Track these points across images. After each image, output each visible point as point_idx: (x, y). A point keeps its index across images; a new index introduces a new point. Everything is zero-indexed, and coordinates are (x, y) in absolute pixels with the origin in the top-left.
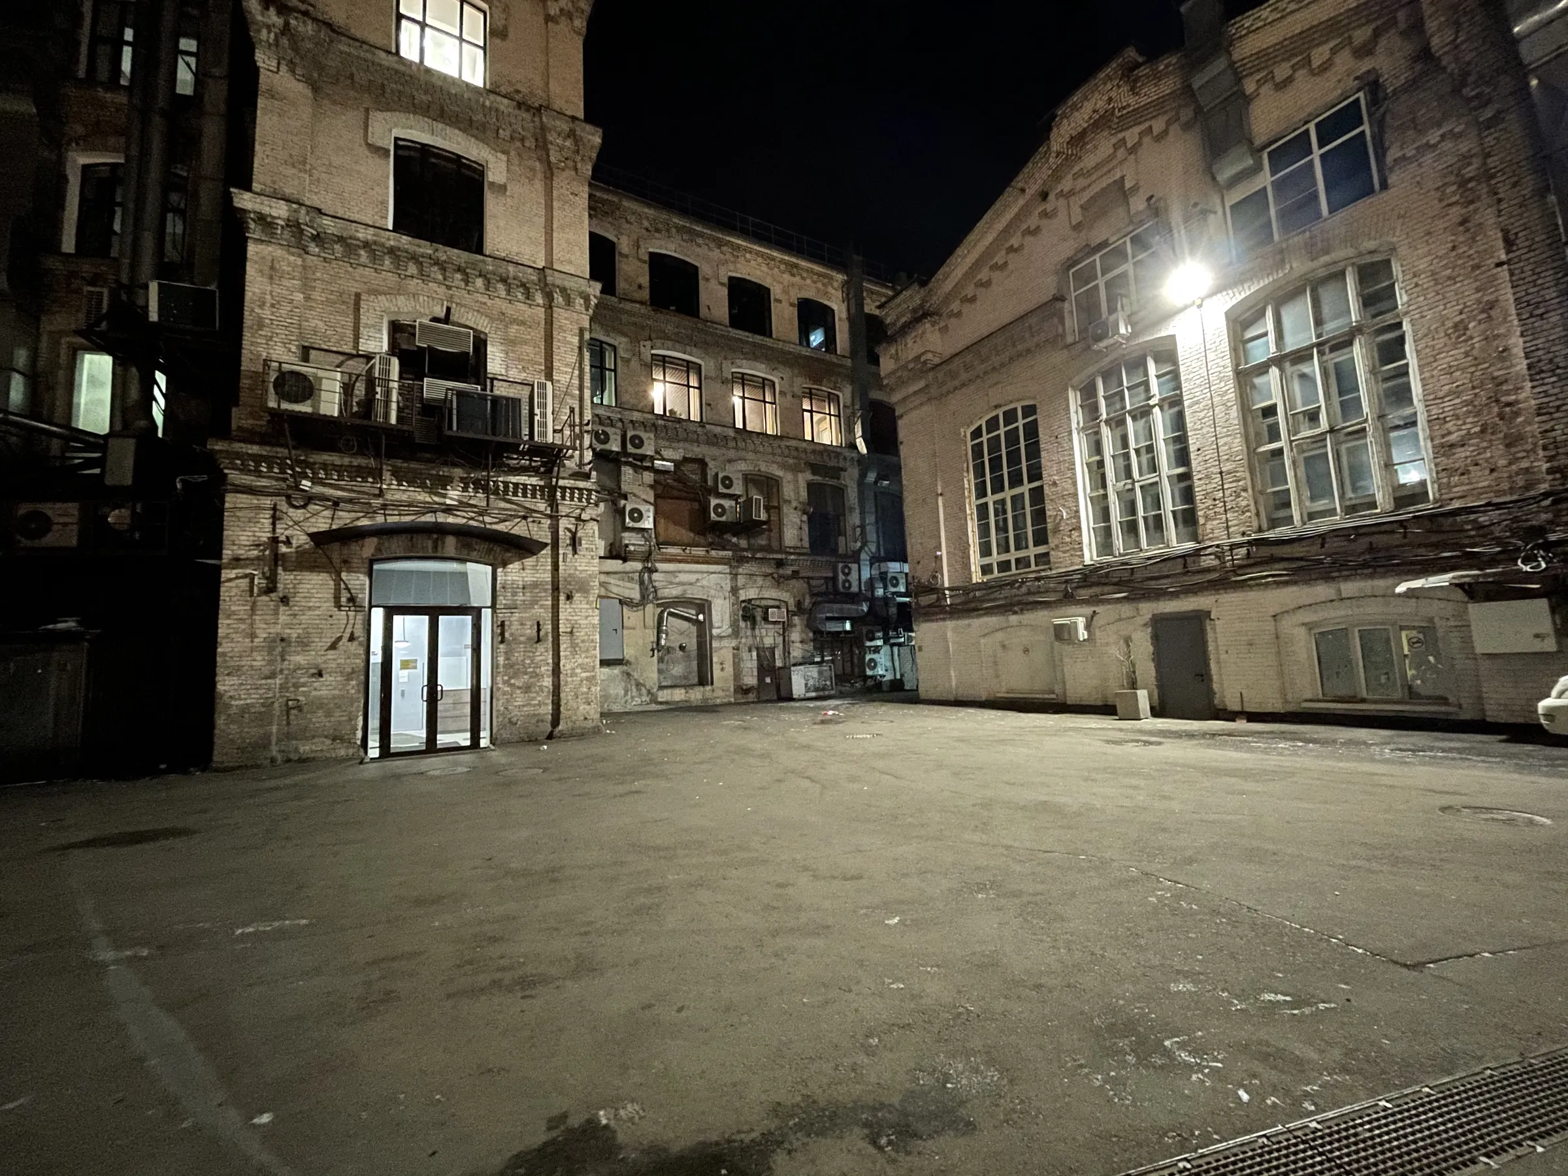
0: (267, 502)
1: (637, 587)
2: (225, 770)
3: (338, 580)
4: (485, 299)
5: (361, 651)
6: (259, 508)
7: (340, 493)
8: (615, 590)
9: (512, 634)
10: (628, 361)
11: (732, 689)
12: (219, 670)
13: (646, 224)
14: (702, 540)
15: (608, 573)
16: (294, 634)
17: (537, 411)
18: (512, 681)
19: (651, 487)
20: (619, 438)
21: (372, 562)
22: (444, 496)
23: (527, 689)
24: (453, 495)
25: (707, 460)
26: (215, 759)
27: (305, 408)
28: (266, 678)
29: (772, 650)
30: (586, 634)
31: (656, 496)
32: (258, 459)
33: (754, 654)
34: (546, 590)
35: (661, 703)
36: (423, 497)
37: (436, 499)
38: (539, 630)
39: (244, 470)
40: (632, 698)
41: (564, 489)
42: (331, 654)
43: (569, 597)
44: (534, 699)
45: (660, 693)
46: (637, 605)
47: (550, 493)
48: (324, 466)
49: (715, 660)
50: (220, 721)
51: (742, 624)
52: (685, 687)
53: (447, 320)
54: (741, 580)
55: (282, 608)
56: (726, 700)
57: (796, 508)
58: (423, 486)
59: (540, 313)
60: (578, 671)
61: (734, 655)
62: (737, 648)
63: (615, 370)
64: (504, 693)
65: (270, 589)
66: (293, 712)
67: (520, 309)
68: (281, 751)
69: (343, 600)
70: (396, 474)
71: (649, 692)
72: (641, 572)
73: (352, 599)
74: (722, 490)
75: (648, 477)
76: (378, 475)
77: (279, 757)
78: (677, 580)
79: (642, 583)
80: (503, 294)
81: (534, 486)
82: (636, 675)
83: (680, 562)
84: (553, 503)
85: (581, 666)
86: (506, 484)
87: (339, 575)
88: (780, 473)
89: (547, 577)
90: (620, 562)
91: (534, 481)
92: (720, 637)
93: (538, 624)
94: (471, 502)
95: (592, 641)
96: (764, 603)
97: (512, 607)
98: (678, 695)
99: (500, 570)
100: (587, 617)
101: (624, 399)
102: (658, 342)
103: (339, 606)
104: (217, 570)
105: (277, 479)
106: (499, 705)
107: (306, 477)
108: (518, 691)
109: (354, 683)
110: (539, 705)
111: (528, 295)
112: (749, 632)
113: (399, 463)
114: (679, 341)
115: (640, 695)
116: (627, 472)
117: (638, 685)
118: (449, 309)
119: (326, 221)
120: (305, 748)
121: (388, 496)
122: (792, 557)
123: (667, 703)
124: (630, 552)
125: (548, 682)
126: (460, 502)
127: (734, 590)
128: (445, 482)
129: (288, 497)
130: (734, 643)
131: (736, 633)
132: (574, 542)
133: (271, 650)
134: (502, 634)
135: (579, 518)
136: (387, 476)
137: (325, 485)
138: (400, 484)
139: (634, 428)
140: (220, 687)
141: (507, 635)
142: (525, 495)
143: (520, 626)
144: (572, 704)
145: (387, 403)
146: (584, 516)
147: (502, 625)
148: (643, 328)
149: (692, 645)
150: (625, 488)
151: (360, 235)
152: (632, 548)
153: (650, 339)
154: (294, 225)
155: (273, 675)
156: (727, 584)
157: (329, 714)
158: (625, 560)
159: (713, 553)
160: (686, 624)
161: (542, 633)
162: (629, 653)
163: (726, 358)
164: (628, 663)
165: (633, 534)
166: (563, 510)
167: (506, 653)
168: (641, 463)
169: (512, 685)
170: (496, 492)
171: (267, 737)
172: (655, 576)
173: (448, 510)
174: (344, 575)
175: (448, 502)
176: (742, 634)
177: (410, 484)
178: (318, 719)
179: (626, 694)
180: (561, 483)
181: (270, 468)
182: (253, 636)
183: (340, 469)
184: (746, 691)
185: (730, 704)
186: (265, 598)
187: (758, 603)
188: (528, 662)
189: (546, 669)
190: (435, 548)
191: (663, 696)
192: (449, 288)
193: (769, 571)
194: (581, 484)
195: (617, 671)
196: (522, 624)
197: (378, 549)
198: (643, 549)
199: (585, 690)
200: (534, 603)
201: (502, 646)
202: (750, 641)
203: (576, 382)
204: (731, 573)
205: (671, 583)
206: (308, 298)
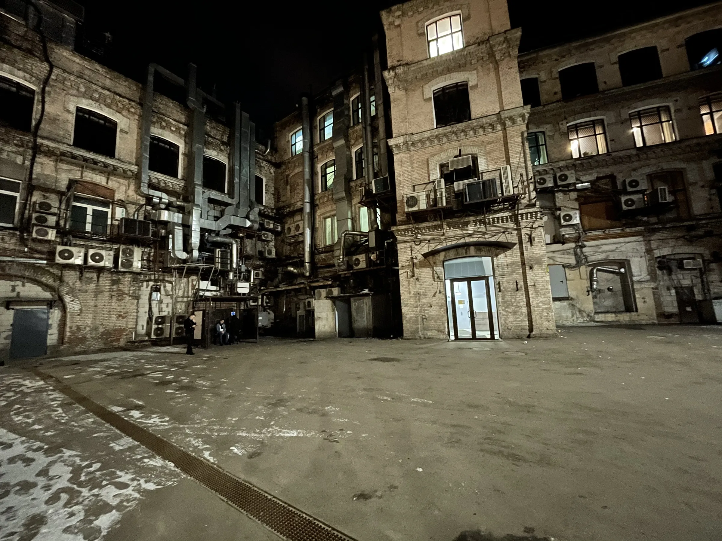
0: (408, 245)
1: (573, 257)
2: (408, 339)
3: (433, 270)
4: (474, 139)
5: (444, 297)
6: (407, 247)
7: (430, 237)
8: (559, 260)
9: (504, 288)
10: (553, 136)
11: (655, 314)
12: (402, 305)
13: (555, 57)
14: (617, 223)
15: (553, 252)
16: (421, 291)
17: (504, 181)
18: (507, 310)
19: (576, 200)
20: (552, 179)
21: (444, 262)
22: (467, 230)
23: (514, 313)
24: (471, 228)
25: (615, 174)
26: (405, 335)
27: (415, 209)
28: (415, 308)
29: (691, 289)
30: (543, 286)
31: (580, 205)
32: (405, 230)
33: (673, 292)
34: (518, 266)
35: (598, 322)
36: (459, 232)
37: (465, 232)
38: (517, 285)
39: (402, 235)
40: (577, 318)
41: (522, 215)
42: (434, 299)
43: (531, 268)
44: (518, 318)
45: (596, 316)
46: (574, 267)
47: (515, 219)
48: (424, 228)
49: (637, 296)
50: (404, 322)
51: (659, 272)
52: (615, 312)
53: (460, 155)
54: (654, 245)
55: (417, 282)
56: (651, 322)
57: (703, 187)
58: (459, 227)
59: (500, 133)
60: (540, 305)
61: (654, 293)
62: (656, 288)
63: (545, 144)
64: (504, 315)
65: (413, 276)
66: (425, 320)
67: (491, 136)
68: (423, 334)
69: (436, 278)
70: (449, 225)
71: (588, 315)
72: (574, 249)
73: (438, 277)
74: (629, 189)
75: (574, 195)
76: (441, 227)
77: (422, 336)
78: (600, 250)
79: (576, 254)
80: (482, 133)
81: (507, 217)
82: (578, 306)
83: (602, 239)
84: (517, 223)
85: (541, 302)
86: (493, 219)
87: (433, 268)
88: (683, 165)
89: (519, 259)
90: (561, 245)
91: (507, 214)
92: (640, 282)
93: (516, 282)
94: (479, 230)
95: (547, 289)
96: (677, 257)
97: (503, 275)
98: (610, 317)
99: (495, 259)
100: (542, 277)
101: (552, 157)
102: (571, 118)
103: (434, 280)
104: (398, 270)
105: (411, 236)
106: (502, 321)
107: (419, 233)
108: (510, 314)
109: (442, 309)
110: (521, 321)
111: (493, 128)
112: (666, 277)
113: (449, 220)
114: (584, 112)
115: (583, 317)
116: (559, 196)
117: (580, 311)
118: (460, 150)
119: (415, 136)
120: (430, 334)
121: (446, 235)
122: (704, 222)
123: (602, 322)
124: (566, 238)
125: (525, 310)
126: (475, 231)
127: (649, 251)
128: (467, 224)
129: (415, 242)
130: (653, 285)
131: (653, 277)
132: (531, 240)
133: (416, 297)
134: (499, 288)
135: (532, 228)
136: (445, 226)
137: (425, 235)
138: (450, 229)
139: (561, 171)
140: (403, 311)
141: (502, 288)
142: (503, 222)
143: (507, 283)
144: (539, 321)
145: (442, 198)
146: (534, 226)
147: (499, 283)
148: (560, 115)
149: (617, 286)
150: (558, 204)
151: (426, 136)
152: (567, 236)
153: (565, 119)
154: (406, 143)
155: (417, 307)
156: (642, 248)
157: (435, 321)
158: (563, 243)
159: (628, 230)
160: (611, 275)
161: (519, 286)
162: (572, 294)
163: (623, 107)
164: (572, 299)
165: (567, 229)
166: (523, 225)
167: (502, 296)
168: (567, 189)
169: (506, 311)
170: (489, 223)
171: (418, 328)
172: (584, 250)
173: (470, 235)
174: (435, 268)
175: (470, 232)
176: (660, 278)
177: (454, 227)
178: (432, 323)
179: (573, 316)
180: (520, 212)
181: (408, 232)
182: (410, 293)
183: (429, 228)
184: (669, 316)
185: (654, 324)
186: (412, 279)
187: (672, 257)
188: (513, 300)
189: (523, 304)
190: (466, 253)
191: (600, 318)
192: (459, 141)
193: (680, 234)
194: (531, 210)
195: (565, 303)
196: (508, 283)
197: (445, 256)
198: (574, 235)
199: (545, 314)
200: (513, 272)
201: (500, 293)
202: (668, 283)
203: (522, 160)
204: (644, 241)
205: (597, 252)
206: (413, 167)
